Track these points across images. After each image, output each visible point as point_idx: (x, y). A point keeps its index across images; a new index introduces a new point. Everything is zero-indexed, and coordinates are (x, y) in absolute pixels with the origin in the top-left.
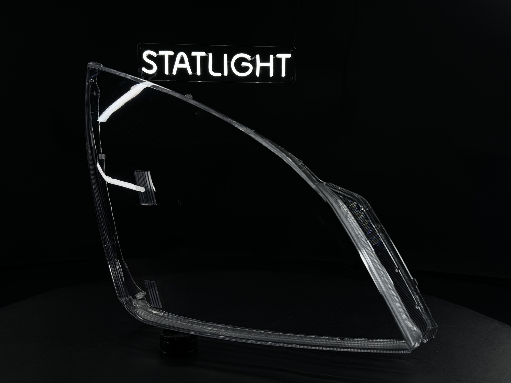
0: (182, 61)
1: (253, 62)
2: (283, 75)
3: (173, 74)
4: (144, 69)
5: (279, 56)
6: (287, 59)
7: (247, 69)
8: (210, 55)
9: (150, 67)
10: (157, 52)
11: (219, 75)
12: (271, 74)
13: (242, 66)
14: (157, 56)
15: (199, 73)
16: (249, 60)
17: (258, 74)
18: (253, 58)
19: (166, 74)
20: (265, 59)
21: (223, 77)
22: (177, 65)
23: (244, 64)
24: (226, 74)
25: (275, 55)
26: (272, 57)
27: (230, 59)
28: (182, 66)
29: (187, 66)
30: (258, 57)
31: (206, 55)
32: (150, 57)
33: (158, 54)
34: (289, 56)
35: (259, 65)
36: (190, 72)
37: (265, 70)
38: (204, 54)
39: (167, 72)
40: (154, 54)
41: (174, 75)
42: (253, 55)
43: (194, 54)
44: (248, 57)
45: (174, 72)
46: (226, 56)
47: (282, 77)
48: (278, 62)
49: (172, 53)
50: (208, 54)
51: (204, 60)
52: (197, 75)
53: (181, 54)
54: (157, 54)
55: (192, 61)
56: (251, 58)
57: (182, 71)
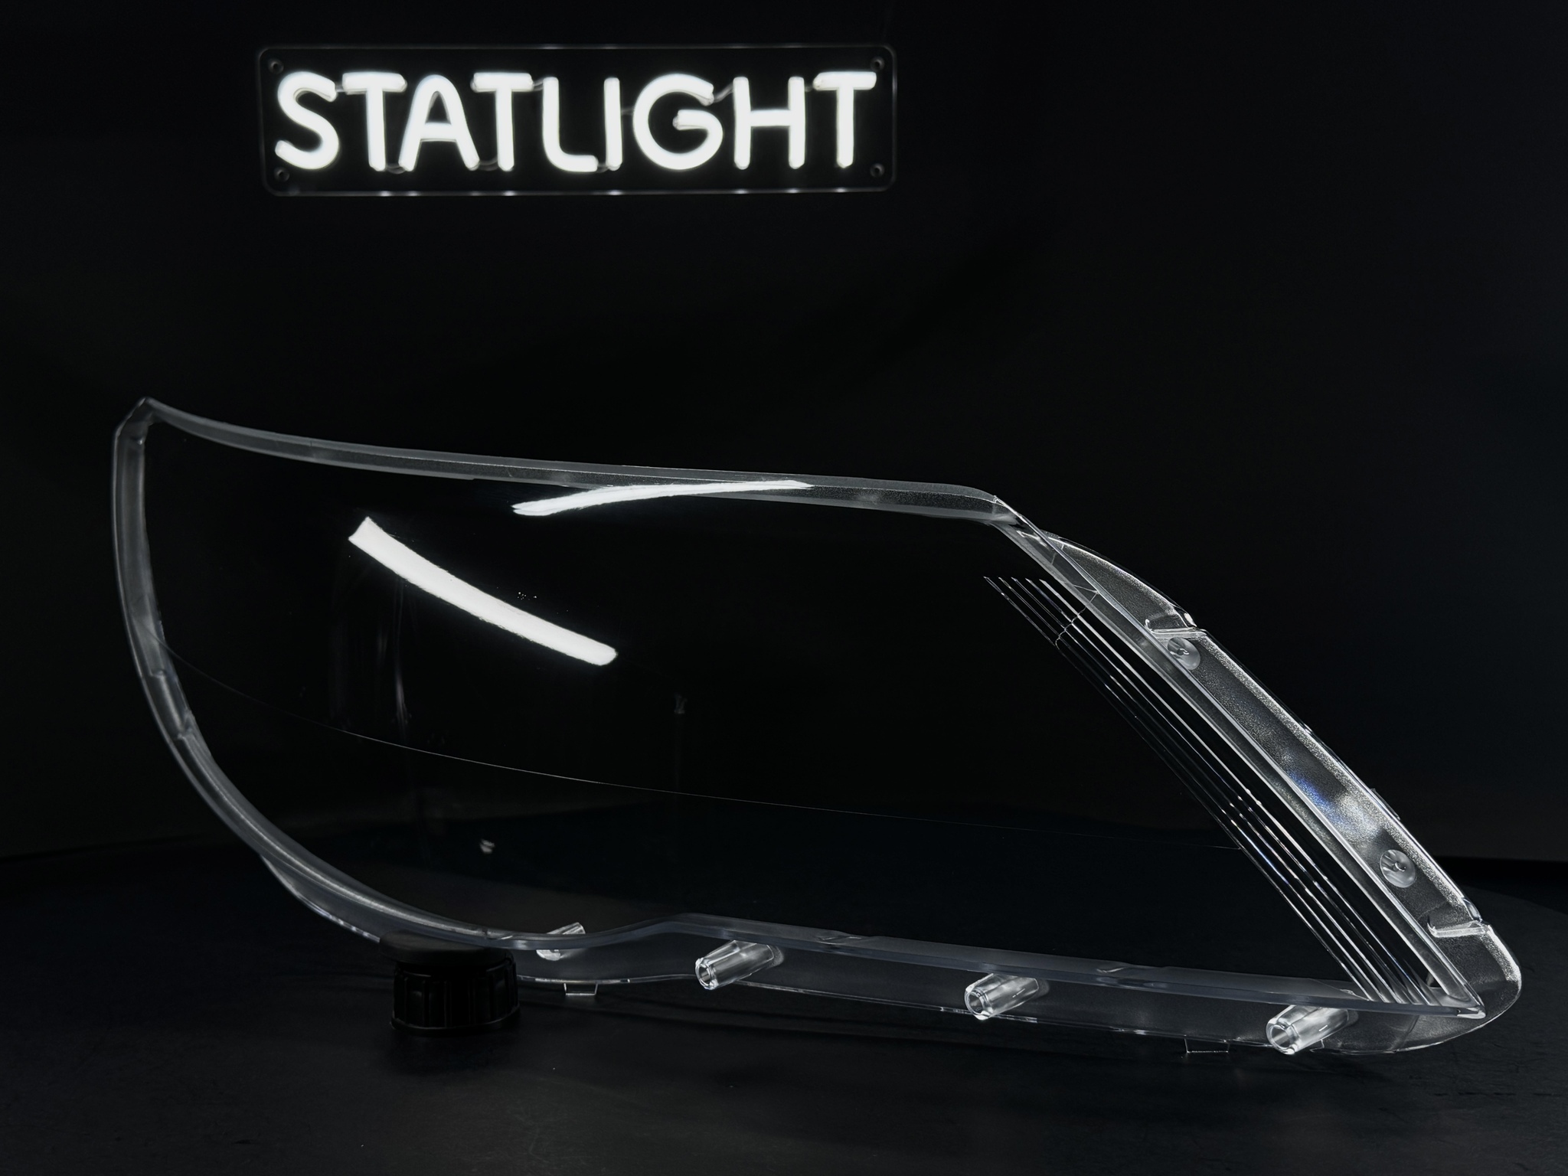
0: (438, 113)
1: (724, 111)
2: (845, 156)
3: (401, 168)
4: (286, 151)
5: (825, 81)
6: (861, 97)
7: (694, 139)
8: (551, 87)
9: (307, 140)
10: (337, 79)
11: (584, 164)
12: (797, 157)
13: (680, 128)
14: (342, 96)
15: (506, 160)
16: (706, 103)
17: (742, 158)
18: (722, 95)
19: (372, 170)
20: (769, 95)
21: (603, 178)
22: (419, 130)
23: (686, 120)
24: (615, 159)
25: (809, 81)
26: (796, 87)
27: (628, 100)
28: (438, 133)
29: (457, 131)
30: (741, 87)
31: (535, 87)
32: (309, 100)
33: (342, 88)
34: (867, 80)
35: (748, 118)
36: (471, 158)
37: (770, 142)
38: (523, 82)
39: (377, 160)
40: (326, 89)
41: (406, 173)
42: (721, 82)
43: (483, 81)
44: (701, 89)
45: (408, 160)
46: (612, 88)
47: (839, 169)
48: (821, 107)
49: (395, 82)
50: (540, 83)
51: (527, 107)
52: (499, 171)
53: (436, 86)
54: (336, 88)
55: (480, 110)
56: (716, 92)
57: (438, 155)
